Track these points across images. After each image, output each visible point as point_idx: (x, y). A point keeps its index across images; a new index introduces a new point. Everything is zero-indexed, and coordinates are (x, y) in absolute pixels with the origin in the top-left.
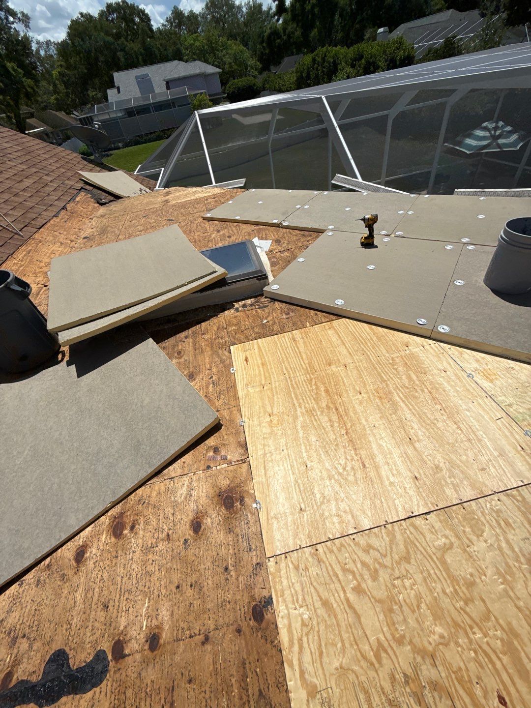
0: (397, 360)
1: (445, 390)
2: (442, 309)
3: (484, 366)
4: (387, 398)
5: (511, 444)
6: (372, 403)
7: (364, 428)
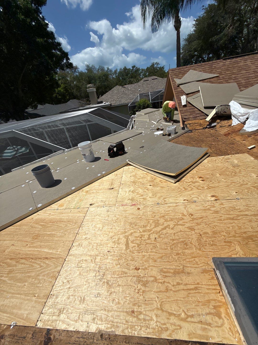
0: (33, 225)
1: (54, 218)
2: (35, 201)
3: (59, 204)
4: (38, 236)
5: (77, 213)
6: (34, 243)
7: (38, 251)
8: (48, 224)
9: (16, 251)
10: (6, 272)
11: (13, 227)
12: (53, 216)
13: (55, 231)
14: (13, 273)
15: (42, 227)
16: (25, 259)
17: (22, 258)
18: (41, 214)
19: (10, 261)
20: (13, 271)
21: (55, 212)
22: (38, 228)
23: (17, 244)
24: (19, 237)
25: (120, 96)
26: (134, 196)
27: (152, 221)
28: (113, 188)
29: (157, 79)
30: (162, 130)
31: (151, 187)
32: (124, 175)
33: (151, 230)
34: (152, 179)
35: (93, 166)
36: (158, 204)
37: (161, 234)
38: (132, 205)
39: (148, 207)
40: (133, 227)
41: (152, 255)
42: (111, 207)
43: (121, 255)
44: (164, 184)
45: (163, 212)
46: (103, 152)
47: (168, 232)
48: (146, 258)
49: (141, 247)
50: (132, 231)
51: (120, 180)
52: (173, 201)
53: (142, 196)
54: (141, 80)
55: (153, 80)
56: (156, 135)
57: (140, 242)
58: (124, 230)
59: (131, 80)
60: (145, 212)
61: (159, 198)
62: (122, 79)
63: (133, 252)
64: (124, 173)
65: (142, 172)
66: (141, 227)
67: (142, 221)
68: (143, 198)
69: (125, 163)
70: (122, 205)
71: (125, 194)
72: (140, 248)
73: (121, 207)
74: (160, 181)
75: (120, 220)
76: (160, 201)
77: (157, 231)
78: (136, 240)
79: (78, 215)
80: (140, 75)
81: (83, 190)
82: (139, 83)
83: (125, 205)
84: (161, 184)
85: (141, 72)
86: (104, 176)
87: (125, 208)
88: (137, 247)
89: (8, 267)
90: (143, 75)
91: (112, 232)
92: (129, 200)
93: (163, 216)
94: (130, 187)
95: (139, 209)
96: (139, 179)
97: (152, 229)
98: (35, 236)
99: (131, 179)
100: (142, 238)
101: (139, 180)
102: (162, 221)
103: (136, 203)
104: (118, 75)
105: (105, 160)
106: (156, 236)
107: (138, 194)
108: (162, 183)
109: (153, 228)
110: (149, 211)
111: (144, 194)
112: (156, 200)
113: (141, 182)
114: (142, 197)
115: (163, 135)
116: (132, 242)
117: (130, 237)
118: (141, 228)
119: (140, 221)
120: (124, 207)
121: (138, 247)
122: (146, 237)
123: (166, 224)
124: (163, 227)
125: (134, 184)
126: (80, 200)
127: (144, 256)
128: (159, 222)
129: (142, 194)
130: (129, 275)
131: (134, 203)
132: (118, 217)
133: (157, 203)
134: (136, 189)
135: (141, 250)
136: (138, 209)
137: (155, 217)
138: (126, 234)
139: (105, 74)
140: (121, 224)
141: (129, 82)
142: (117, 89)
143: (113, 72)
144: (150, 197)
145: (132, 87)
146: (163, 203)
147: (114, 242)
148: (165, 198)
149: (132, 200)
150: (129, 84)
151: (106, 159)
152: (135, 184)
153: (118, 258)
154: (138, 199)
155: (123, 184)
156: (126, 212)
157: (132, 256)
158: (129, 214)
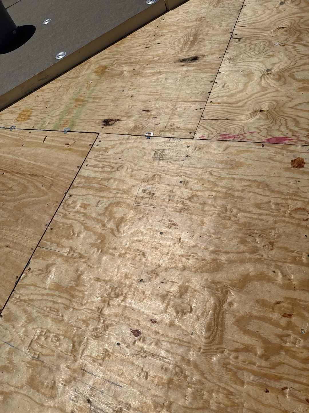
3: (19, 112)
5: (59, 149)
21: (5, 137)
26: (285, 99)
28: (195, 59)
38: (269, 142)
40: (254, 251)
42: (176, 141)
43: (185, 366)
49: (280, 364)
50: (250, 269)
57: (281, 337)
63: (240, 373)
66: (294, 261)
70: (224, 138)
72: (273, 367)
73: (214, 145)
75: (204, 204)
78: (259, 318)
79: (63, 156)
81: (91, 63)
83: (235, 139)
86: (170, 7)
87: (231, 154)
88: (261, 357)
92: (259, 115)
94: (270, 52)
95: (299, 164)
99: (283, 14)
100: (293, 319)
103: (290, 135)
116: (243, 321)
117: (233, 296)
118: (294, 266)
119: (298, 225)
120: (228, 147)
121: (265, 357)
125: (293, 39)
126: (77, 100)
131: (277, 134)
134: (300, 62)
135: (278, 379)
136: (293, 162)
147: (163, 298)
149: (273, 114)
152: (299, 39)
154: (300, 114)
155: (240, 39)
156: (234, 171)
157: (229, 394)
158: (247, 183)
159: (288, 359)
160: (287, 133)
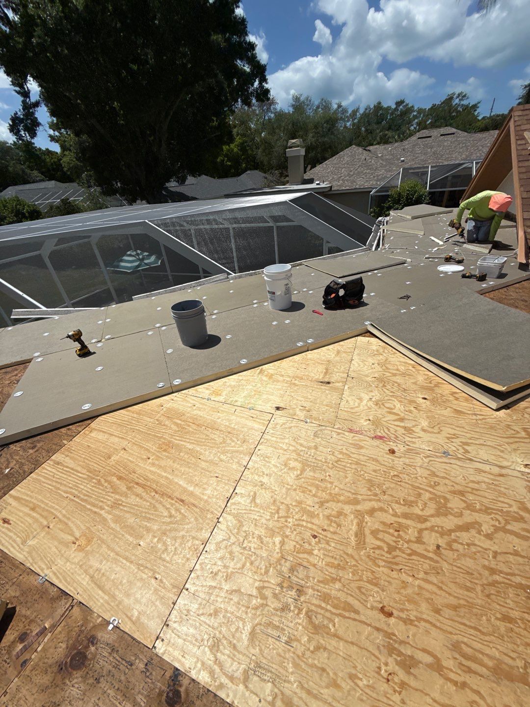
0: (161, 419)
1: (201, 416)
2: (169, 371)
3: (212, 389)
4: (169, 447)
5: (247, 419)
6: (161, 458)
7: (167, 478)
8: (189, 426)
9: (129, 463)
10: (109, 503)
11: (127, 411)
12: (199, 412)
13: (202, 446)
14: (121, 510)
15: (177, 429)
16: (143, 486)
17: (137, 484)
18: (176, 401)
19: (118, 482)
20: (121, 505)
21: (204, 404)
22: (171, 428)
23: (132, 450)
24: (135, 437)
25: (356, 170)
26: (381, 416)
27: (428, 495)
28: (329, 383)
29: (454, 134)
30: (459, 262)
31: (428, 403)
32: (355, 357)
33: (426, 520)
34: (430, 383)
35: (287, 322)
36: (444, 453)
37: (455, 541)
38: (376, 437)
39: (417, 453)
40: (376, 495)
41: (427, 591)
42: (324, 428)
43: (345, 557)
44: (463, 406)
45: (459, 479)
46: (311, 292)
47: (477, 542)
48: (409, 591)
49: (397, 556)
50: (376, 505)
51: (347, 366)
52: (492, 458)
53: (402, 420)
54: (411, 135)
55: (442, 137)
56: (442, 272)
57: (395, 542)
58: (354, 496)
59: (386, 135)
60: (410, 466)
61: (448, 438)
62: (366, 130)
63: (377, 561)
64: (357, 352)
65: (402, 360)
66: (397, 502)
67: (400, 485)
68: (405, 428)
69: (360, 329)
70: (351, 431)
71: (359, 404)
72: (394, 558)
73: (347, 434)
74: (453, 394)
75: (345, 466)
76: (451, 448)
77: (442, 527)
78: (382, 531)
79: (250, 423)
80: (410, 122)
81: (262, 370)
82: (407, 142)
83: (357, 432)
84: (456, 402)
85: (415, 117)
86: (310, 349)
87: (356, 440)
88: (387, 552)
89: (112, 493)
90: (417, 122)
91: (323, 491)
92: (368, 422)
93: (461, 493)
94: (370, 389)
95: (392, 452)
96: (395, 375)
97: (428, 516)
98: (164, 443)
99: (374, 370)
100: (401, 533)
101: (394, 379)
102: (455, 503)
103: (386, 436)
104: (359, 122)
105: (314, 311)
106: (442, 542)
107: (390, 413)
108: (457, 399)
109: (432, 516)
110: (419, 464)
111: (406, 417)
112: (442, 442)
113: (399, 385)
114: (402, 424)
115: (464, 276)
116: (375, 533)
117: (367, 519)
118: (397, 505)
119: (397, 484)
120: (354, 436)
121: (389, 552)
122: (412, 534)
123: (469, 517)
124: (459, 522)
125: (381, 385)
126: (255, 391)
127: (405, 585)
128: (449, 505)
129: (402, 415)
130: (363, 618)
131: (380, 434)
132: (340, 456)
133: (442, 450)
134: (386, 398)
135: (397, 564)
136: (389, 450)
137: (437, 488)
138: (359, 507)
139: (331, 118)
140: (346, 477)
141: (381, 138)
142: (352, 155)
143: (348, 115)
144: (424, 430)
145: (385, 152)
146: (460, 456)
147: (328, 517)
148: (467, 444)
149: (376, 423)
150: (378, 143)
151: (316, 309)
152: (384, 386)
153: (336, 562)
154: (390, 426)
155: (353, 378)
156: (359, 450)
157: (373, 572)
158: (368, 458)
159: (400, 554)
160: (384, 434)
